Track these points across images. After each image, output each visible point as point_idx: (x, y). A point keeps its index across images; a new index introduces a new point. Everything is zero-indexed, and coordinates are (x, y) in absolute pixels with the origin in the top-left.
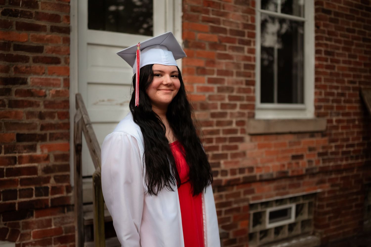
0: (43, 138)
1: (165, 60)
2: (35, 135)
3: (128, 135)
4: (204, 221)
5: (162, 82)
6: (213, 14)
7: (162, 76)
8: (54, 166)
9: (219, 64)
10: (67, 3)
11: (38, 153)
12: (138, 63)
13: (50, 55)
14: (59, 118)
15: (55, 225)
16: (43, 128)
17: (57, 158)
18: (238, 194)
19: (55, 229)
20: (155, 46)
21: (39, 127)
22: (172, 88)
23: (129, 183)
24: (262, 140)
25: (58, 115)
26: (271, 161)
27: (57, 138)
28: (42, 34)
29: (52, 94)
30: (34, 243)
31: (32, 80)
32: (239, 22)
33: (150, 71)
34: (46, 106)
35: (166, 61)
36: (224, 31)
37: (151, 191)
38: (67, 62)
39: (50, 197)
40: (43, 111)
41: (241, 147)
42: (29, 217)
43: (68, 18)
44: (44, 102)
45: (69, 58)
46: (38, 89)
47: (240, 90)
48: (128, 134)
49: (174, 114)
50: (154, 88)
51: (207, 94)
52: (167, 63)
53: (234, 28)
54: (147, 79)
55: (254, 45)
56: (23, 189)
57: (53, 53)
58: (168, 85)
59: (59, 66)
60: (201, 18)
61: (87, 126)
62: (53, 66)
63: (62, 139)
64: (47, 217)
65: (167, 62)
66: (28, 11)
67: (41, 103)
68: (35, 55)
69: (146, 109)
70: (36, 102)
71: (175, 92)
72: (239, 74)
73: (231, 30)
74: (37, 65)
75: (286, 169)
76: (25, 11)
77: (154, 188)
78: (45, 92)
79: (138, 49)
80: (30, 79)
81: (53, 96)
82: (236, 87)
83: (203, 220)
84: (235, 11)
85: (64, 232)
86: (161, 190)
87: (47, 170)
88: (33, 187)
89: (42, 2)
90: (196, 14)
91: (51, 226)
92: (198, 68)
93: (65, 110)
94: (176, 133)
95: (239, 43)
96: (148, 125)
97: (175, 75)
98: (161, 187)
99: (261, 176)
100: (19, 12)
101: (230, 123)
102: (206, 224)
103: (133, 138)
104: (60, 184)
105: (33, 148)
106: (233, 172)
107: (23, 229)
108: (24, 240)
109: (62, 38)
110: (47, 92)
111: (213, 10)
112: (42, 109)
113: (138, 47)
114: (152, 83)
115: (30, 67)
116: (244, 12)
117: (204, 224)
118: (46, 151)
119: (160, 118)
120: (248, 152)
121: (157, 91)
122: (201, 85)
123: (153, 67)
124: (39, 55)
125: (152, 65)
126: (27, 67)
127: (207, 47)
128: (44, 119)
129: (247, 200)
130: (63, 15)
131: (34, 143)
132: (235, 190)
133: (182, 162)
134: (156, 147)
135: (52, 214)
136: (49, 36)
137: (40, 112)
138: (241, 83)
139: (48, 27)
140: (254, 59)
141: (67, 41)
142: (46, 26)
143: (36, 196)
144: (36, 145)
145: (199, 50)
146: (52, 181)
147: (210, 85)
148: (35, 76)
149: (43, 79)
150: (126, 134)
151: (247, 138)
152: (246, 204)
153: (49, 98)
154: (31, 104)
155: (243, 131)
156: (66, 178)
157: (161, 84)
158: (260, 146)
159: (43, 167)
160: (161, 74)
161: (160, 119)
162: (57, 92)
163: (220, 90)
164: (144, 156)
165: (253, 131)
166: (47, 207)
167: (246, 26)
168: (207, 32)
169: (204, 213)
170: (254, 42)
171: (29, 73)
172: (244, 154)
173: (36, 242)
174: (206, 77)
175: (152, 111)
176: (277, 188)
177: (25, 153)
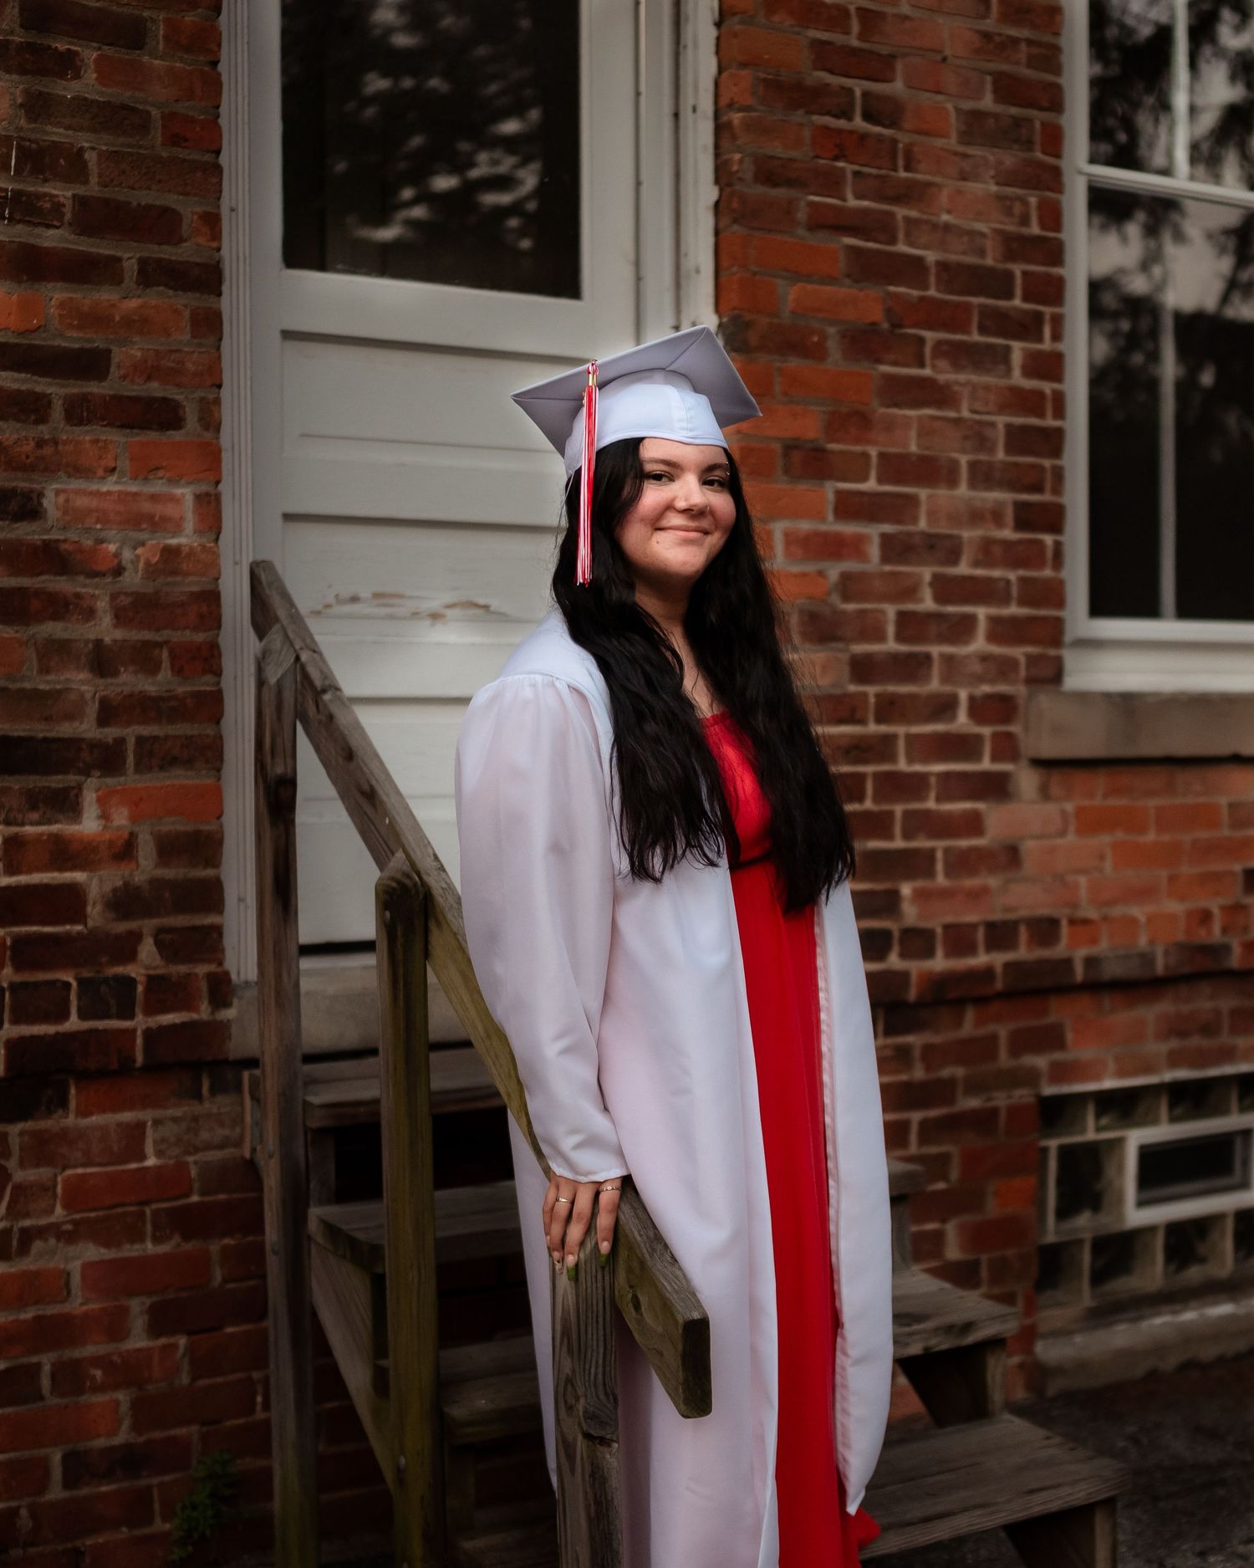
0: (108, 760)
1: (684, 425)
2: (74, 743)
3: (557, 684)
4: (823, 1016)
5: (674, 500)
6: (858, 197)
7: (671, 479)
8: (156, 884)
9: (890, 425)
10: (208, 157)
11: (89, 825)
12: (590, 431)
13: (136, 389)
14: (178, 671)
15: (159, 1154)
16: (108, 713)
17: (168, 848)
18: (983, 1048)
19: (157, 1168)
20: (647, 374)
21: (92, 710)
22: (705, 523)
23: (561, 850)
24: (1096, 793)
25: (173, 657)
26: (1145, 893)
27: (169, 762)
28: (106, 296)
29: (148, 564)
30: (69, 1227)
31: (61, 499)
32: (981, 227)
33: (630, 462)
34: (121, 617)
35: (686, 429)
36: (913, 269)
37: (640, 870)
38: (211, 421)
39: (140, 1022)
40: (107, 640)
41: (998, 821)
42: (49, 1113)
43: (212, 222)
44: (114, 597)
45: (217, 402)
46: (88, 543)
47: (988, 552)
48: (557, 678)
49: (714, 621)
50: (642, 520)
51: (834, 571)
52: (690, 434)
53: (958, 255)
54: (621, 489)
55: (1057, 336)
56: (24, 985)
57: (149, 378)
58: (693, 513)
59: (177, 436)
60: (802, 215)
61: (327, 697)
62: (152, 436)
63: (189, 763)
64: (127, 1116)
65: (691, 430)
66: (45, 195)
67: (102, 604)
68: (75, 388)
69: (616, 594)
70: (78, 596)
71: (715, 540)
72: (982, 476)
73: (943, 266)
74: (85, 435)
75: (1215, 933)
76: (29, 195)
77: (650, 858)
78: (117, 555)
79: (590, 384)
80: (54, 496)
81: (152, 571)
82: (970, 535)
83: (818, 1010)
84: (964, 177)
85: (196, 1186)
86: (676, 866)
87: (125, 902)
88: (68, 977)
89: (100, 154)
90: (781, 193)
91: (142, 1157)
92: (790, 447)
93: (200, 637)
94: (719, 686)
95: (983, 330)
96: (623, 650)
97: (717, 478)
98: (675, 857)
99: (1091, 962)
100: (6, 197)
101: (944, 707)
102: (828, 1025)
103: (576, 696)
104: (182, 969)
105: (66, 804)
106: (960, 940)
107: (22, 1164)
108: (27, 1215)
109: (187, 314)
110: (127, 555)
111: (856, 174)
112: (105, 628)
113: (591, 376)
114: (637, 504)
115: (55, 442)
116: (1007, 178)
117: (823, 1027)
118: (121, 818)
119: (661, 630)
120: (1029, 847)
121: (652, 534)
122: (805, 526)
123: (641, 447)
124: (94, 388)
125: (639, 440)
126: (40, 444)
127: (833, 346)
128: (116, 674)
129: (1030, 1078)
130: (189, 210)
131: (72, 779)
132: (969, 1026)
133: (745, 784)
134: (653, 723)
135: (145, 1102)
136: (133, 304)
137: (98, 643)
138: (997, 517)
139: (130, 266)
140: (1059, 405)
141: (210, 325)
142: (119, 260)
143: (83, 1016)
144: (79, 788)
145: (794, 363)
146: (147, 950)
147: (849, 529)
148: (76, 484)
149: (109, 493)
150: (551, 679)
151: (1027, 781)
152: (1023, 1095)
153: (133, 579)
154: (59, 607)
155: (1006, 748)
156: (208, 942)
157: (669, 507)
158: (1090, 823)
159: (108, 888)
160: (669, 472)
161: (664, 633)
162: (170, 553)
163: (894, 549)
164: (615, 754)
165: (1050, 748)
166: (125, 1068)
167: (1016, 246)
168: (831, 280)
169: (821, 984)
170: (1058, 322)
171: (49, 468)
172: (1010, 856)
173: (76, 1223)
174: (830, 489)
175: (636, 604)
176: (1176, 1028)
177: (32, 824)
